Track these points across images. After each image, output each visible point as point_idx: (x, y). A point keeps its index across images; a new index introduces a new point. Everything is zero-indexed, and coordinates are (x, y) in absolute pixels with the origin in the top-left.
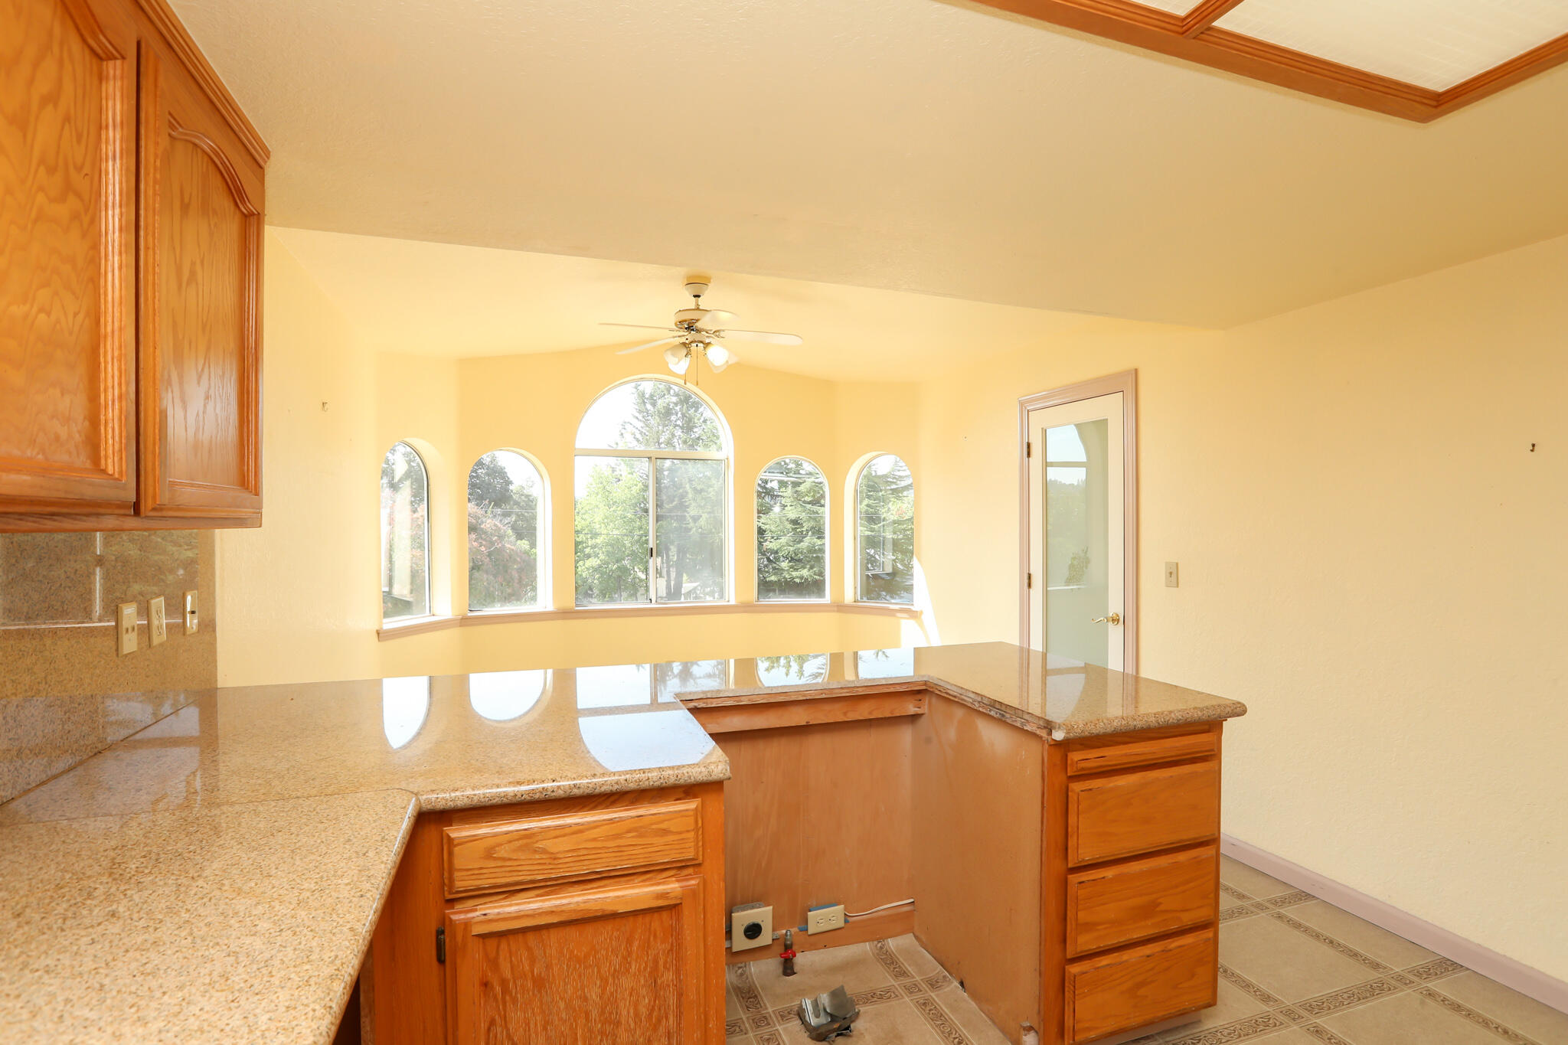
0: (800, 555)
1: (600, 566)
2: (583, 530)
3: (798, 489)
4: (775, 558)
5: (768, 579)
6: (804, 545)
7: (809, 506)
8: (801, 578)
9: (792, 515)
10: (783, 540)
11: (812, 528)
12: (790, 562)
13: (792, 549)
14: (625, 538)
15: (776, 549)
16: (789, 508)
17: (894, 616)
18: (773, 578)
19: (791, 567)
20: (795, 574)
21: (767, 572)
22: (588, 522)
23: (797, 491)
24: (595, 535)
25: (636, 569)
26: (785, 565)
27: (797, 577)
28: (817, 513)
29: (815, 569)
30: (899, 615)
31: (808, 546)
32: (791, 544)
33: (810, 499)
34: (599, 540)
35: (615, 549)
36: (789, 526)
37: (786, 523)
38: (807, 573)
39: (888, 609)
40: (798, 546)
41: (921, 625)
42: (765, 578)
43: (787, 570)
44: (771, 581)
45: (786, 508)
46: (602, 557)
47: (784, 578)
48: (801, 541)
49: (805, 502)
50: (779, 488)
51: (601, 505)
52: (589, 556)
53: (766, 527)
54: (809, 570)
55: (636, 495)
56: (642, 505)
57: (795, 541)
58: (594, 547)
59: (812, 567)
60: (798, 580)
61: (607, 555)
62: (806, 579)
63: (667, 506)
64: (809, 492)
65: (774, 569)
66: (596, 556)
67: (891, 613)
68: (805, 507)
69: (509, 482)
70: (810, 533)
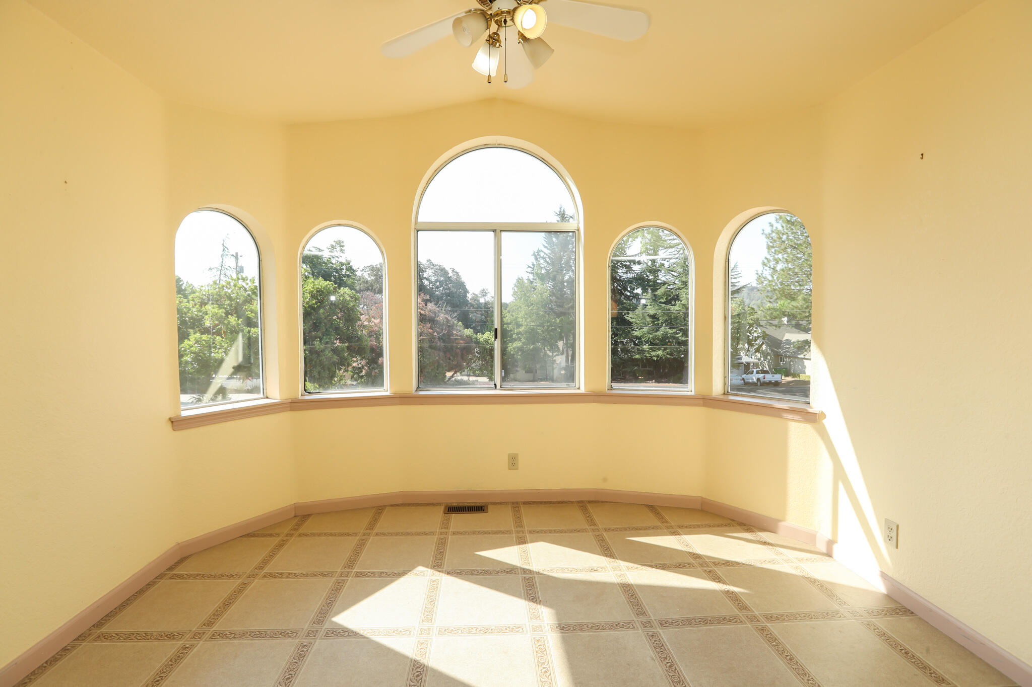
0: (656, 340)
1: (522, 347)
2: (511, 322)
3: (656, 293)
4: (639, 342)
5: (634, 357)
6: (659, 333)
7: (663, 305)
8: (658, 356)
9: (652, 312)
10: (645, 329)
11: (666, 321)
12: (649, 345)
13: (651, 336)
14: (538, 328)
15: (639, 336)
16: (649, 307)
17: (781, 417)
18: (638, 356)
19: (650, 349)
20: (653, 354)
21: (634, 352)
22: (514, 317)
23: (655, 295)
24: (519, 325)
25: (546, 349)
26: (646, 347)
27: (655, 356)
28: (669, 310)
29: (668, 351)
30: (787, 416)
31: (663, 334)
32: (650, 332)
33: (664, 300)
34: (522, 329)
35: (532, 335)
36: (649, 320)
37: (647, 317)
38: (662, 354)
39: (770, 407)
40: (656, 334)
41: (823, 434)
42: (632, 356)
43: (648, 351)
44: (636, 359)
45: (647, 307)
46: (523, 340)
47: (646, 356)
48: (658, 330)
49: (660, 302)
50: (642, 293)
51: (523, 306)
52: (515, 340)
53: (633, 320)
54: (663, 351)
55: (545, 299)
56: (550, 306)
57: (653, 330)
58: (518, 334)
59: (665, 349)
60: (655, 358)
61: (527, 339)
62: (661, 358)
63: (566, 306)
64: (664, 295)
65: (638, 350)
66: (520, 339)
67: (777, 413)
68: (660, 306)
69: (466, 292)
70: (664, 325)
